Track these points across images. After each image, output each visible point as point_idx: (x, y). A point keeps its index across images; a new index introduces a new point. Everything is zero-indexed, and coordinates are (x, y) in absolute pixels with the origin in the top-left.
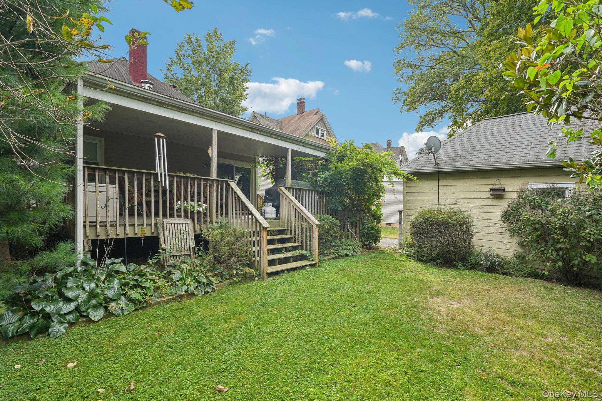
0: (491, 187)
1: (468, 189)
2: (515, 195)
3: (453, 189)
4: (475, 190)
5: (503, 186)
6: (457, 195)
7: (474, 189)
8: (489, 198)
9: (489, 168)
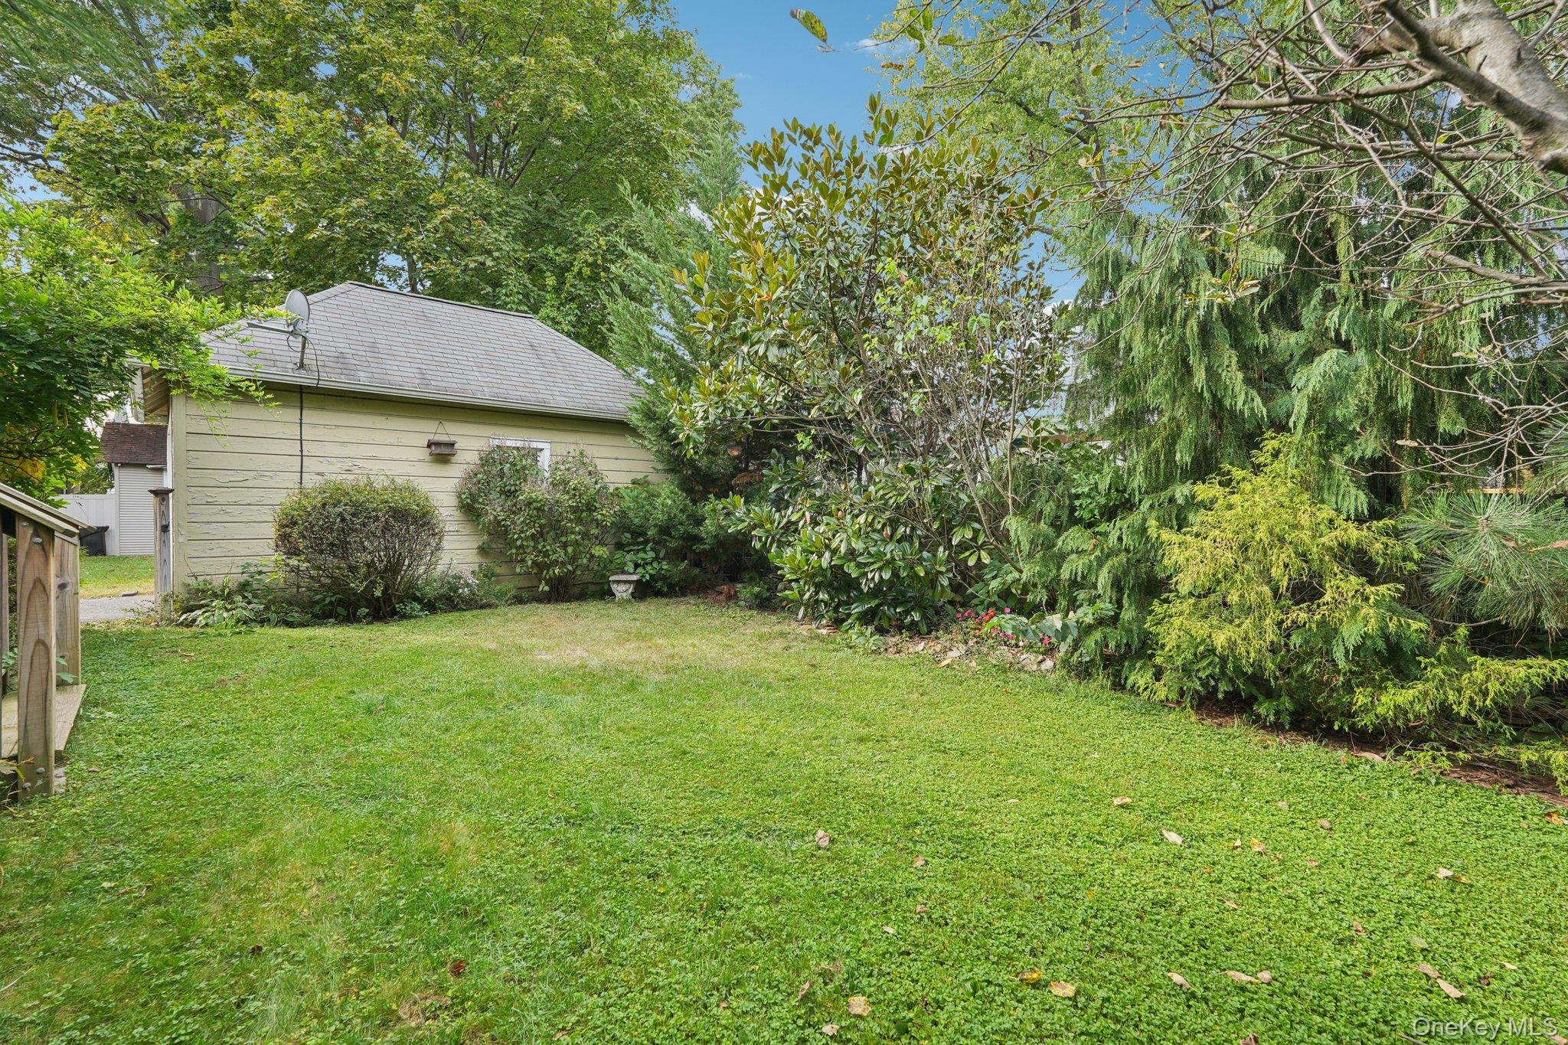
0: (431, 437)
1: (379, 437)
2: (473, 458)
3: (342, 435)
4: (394, 441)
5: (453, 439)
6: (350, 451)
7: (391, 438)
8: (423, 461)
9: (431, 397)
